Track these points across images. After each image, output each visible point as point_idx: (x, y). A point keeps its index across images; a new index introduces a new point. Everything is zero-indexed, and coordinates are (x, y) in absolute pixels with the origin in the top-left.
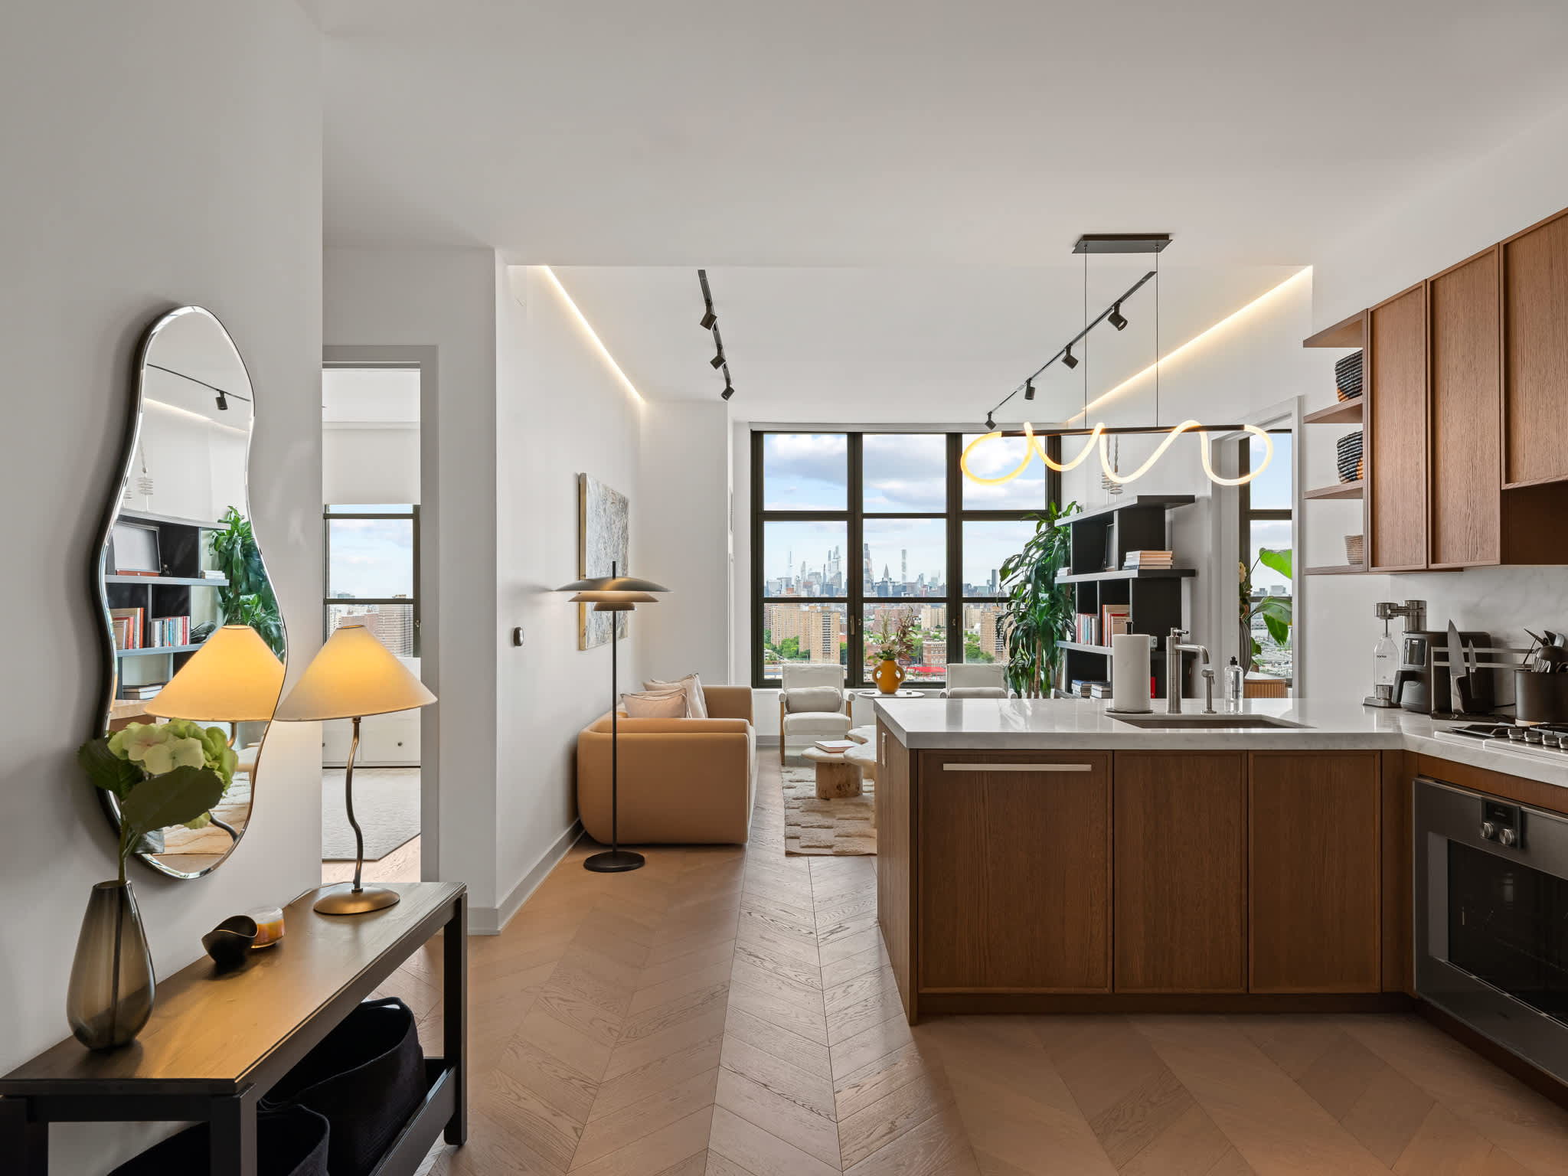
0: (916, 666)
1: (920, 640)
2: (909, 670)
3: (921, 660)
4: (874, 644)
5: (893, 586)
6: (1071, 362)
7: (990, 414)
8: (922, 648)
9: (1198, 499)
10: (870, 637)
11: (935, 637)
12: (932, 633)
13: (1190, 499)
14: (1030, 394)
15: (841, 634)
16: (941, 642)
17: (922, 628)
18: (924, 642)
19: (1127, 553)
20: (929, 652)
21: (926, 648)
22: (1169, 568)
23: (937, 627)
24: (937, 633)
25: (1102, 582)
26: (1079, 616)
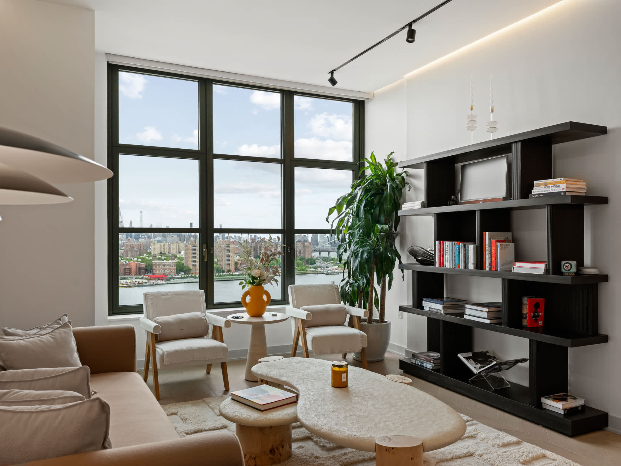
0: (148, 274)
1: (152, 260)
2: (145, 277)
3: (151, 272)
4: (124, 263)
7: (332, 73)
8: (152, 264)
9: (614, 130)
10: (122, 259)
11: (159, 258)
12: (158, 257)
13: (603, 130)
14: (411, 35)
16: (162, 261)
17: (152, 254)
18: (153, 262)
19: (535, 182)
20: (156, 267)
21: (154, 265)
22: (584, 195)
23: (160, 253)
24: (160, 256)
25: (482, 212)
26: (443, 243)
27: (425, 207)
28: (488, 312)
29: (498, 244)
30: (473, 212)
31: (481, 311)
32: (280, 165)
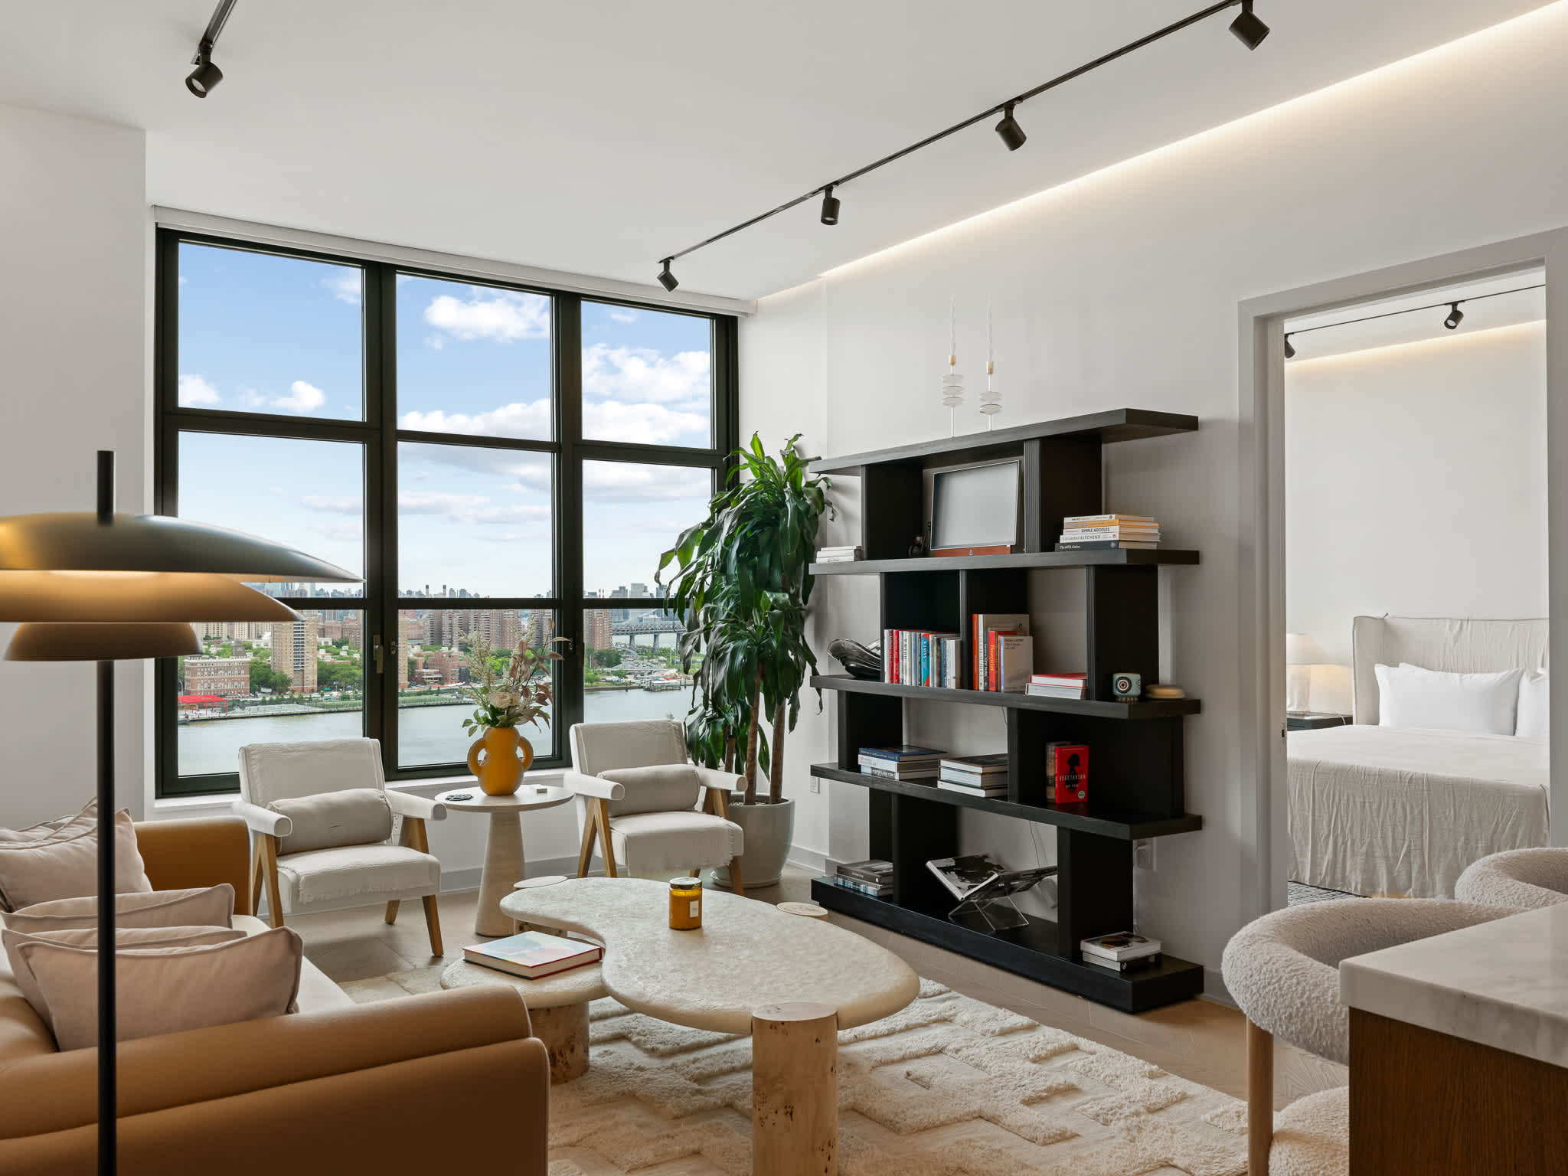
6: (1013, 136)
7: (666, 262)
9: (1208, 423)
11: (204, 652)
13: (1190, 424)
14: (830, 211)
16: (211, 660)
19: (1065, 519)
20: (194, 674)
21: (189, 669)
22: (1154, 547)
24: (205, 647)
25: (972, 573)
26: (898, 634)
27: (862, 560)
28: (982, 774)
29: (1001, 638)
30: (955, 573)
31: (970, 772)
32: (549, 455)
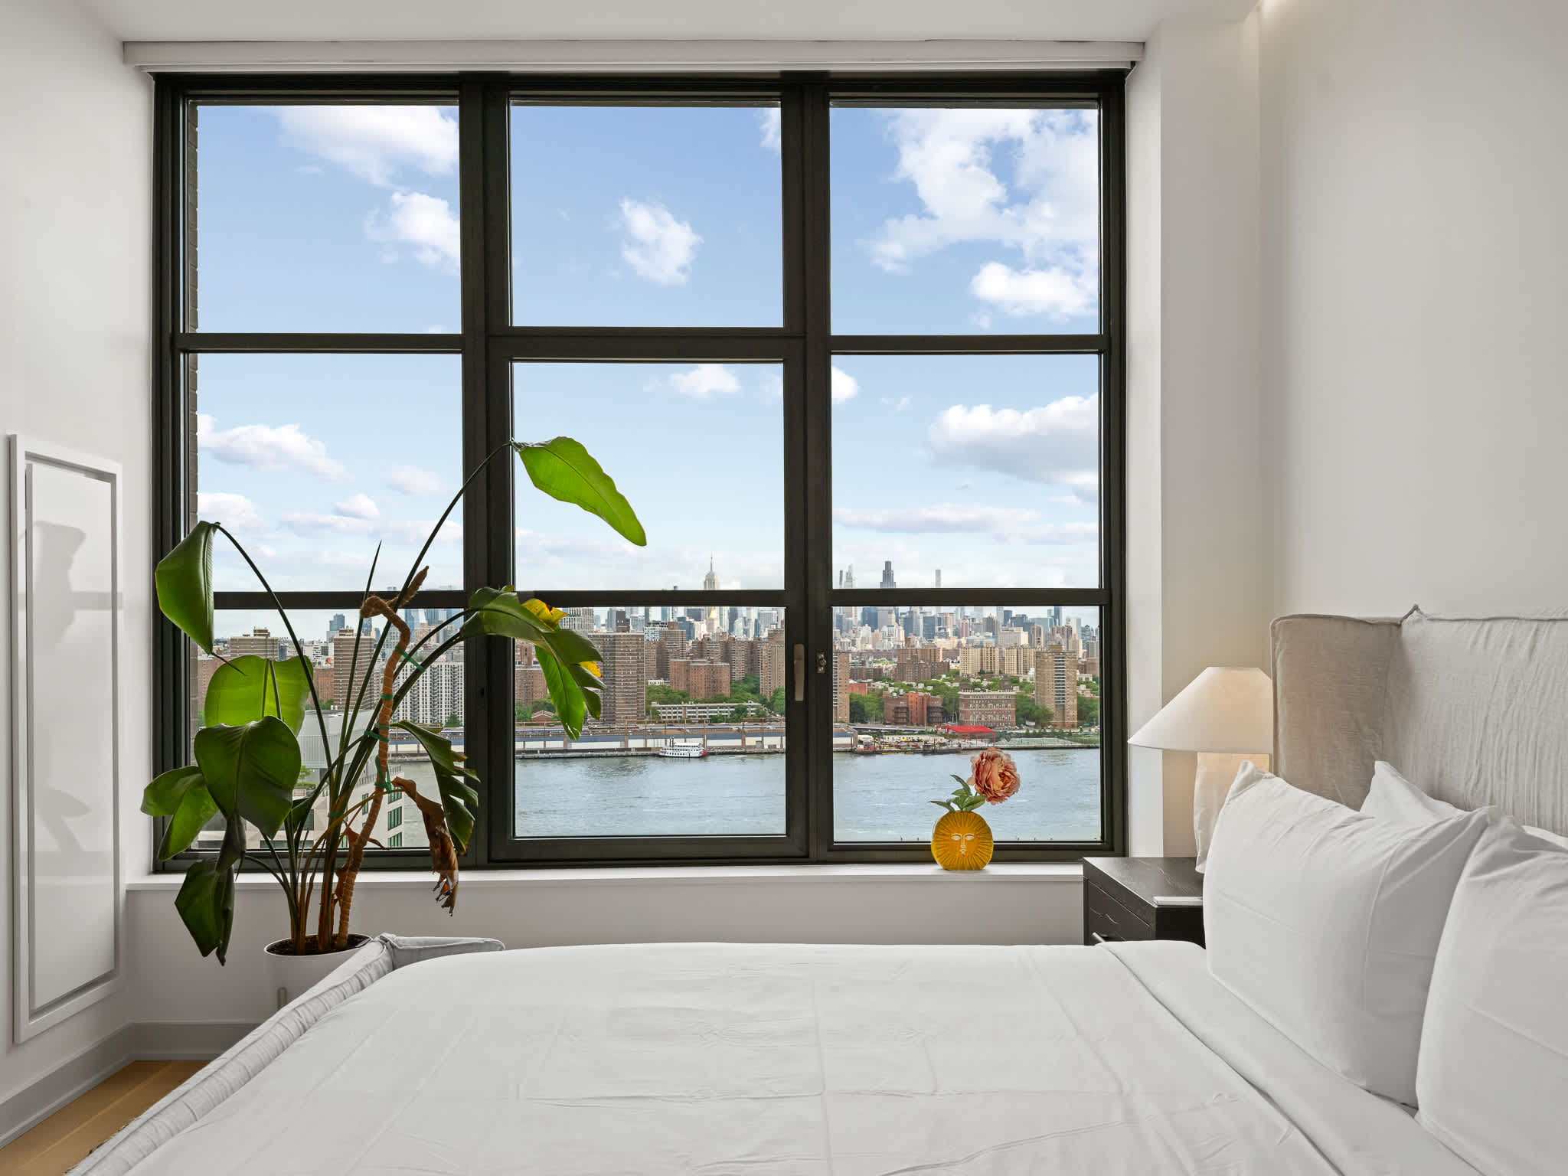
0: (950, 724)
1: (958, 689)
2: (940, 729)
3: (957, 717)
4: (895, 694)
5: (924, 618)
8: (957, 700)
10: (890, 686)
11: (976, 685)
12: (972, 680)
15: (851, 681)
16: (982, 693)
17: (961, 674)
18: (960, 693)
20: (967, 706)
21: (963, 701)
23: (979, 673)
24: (977, 681)
